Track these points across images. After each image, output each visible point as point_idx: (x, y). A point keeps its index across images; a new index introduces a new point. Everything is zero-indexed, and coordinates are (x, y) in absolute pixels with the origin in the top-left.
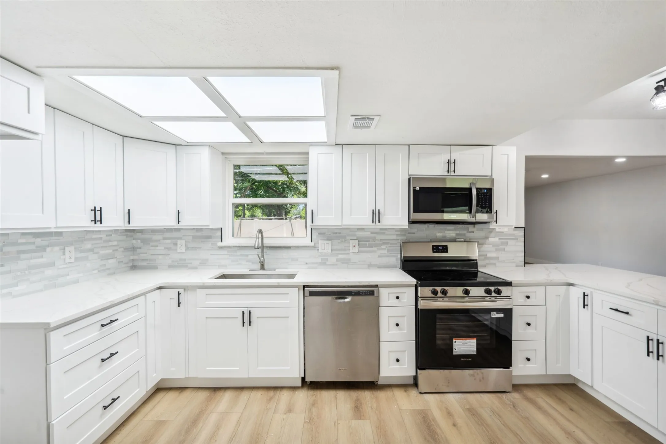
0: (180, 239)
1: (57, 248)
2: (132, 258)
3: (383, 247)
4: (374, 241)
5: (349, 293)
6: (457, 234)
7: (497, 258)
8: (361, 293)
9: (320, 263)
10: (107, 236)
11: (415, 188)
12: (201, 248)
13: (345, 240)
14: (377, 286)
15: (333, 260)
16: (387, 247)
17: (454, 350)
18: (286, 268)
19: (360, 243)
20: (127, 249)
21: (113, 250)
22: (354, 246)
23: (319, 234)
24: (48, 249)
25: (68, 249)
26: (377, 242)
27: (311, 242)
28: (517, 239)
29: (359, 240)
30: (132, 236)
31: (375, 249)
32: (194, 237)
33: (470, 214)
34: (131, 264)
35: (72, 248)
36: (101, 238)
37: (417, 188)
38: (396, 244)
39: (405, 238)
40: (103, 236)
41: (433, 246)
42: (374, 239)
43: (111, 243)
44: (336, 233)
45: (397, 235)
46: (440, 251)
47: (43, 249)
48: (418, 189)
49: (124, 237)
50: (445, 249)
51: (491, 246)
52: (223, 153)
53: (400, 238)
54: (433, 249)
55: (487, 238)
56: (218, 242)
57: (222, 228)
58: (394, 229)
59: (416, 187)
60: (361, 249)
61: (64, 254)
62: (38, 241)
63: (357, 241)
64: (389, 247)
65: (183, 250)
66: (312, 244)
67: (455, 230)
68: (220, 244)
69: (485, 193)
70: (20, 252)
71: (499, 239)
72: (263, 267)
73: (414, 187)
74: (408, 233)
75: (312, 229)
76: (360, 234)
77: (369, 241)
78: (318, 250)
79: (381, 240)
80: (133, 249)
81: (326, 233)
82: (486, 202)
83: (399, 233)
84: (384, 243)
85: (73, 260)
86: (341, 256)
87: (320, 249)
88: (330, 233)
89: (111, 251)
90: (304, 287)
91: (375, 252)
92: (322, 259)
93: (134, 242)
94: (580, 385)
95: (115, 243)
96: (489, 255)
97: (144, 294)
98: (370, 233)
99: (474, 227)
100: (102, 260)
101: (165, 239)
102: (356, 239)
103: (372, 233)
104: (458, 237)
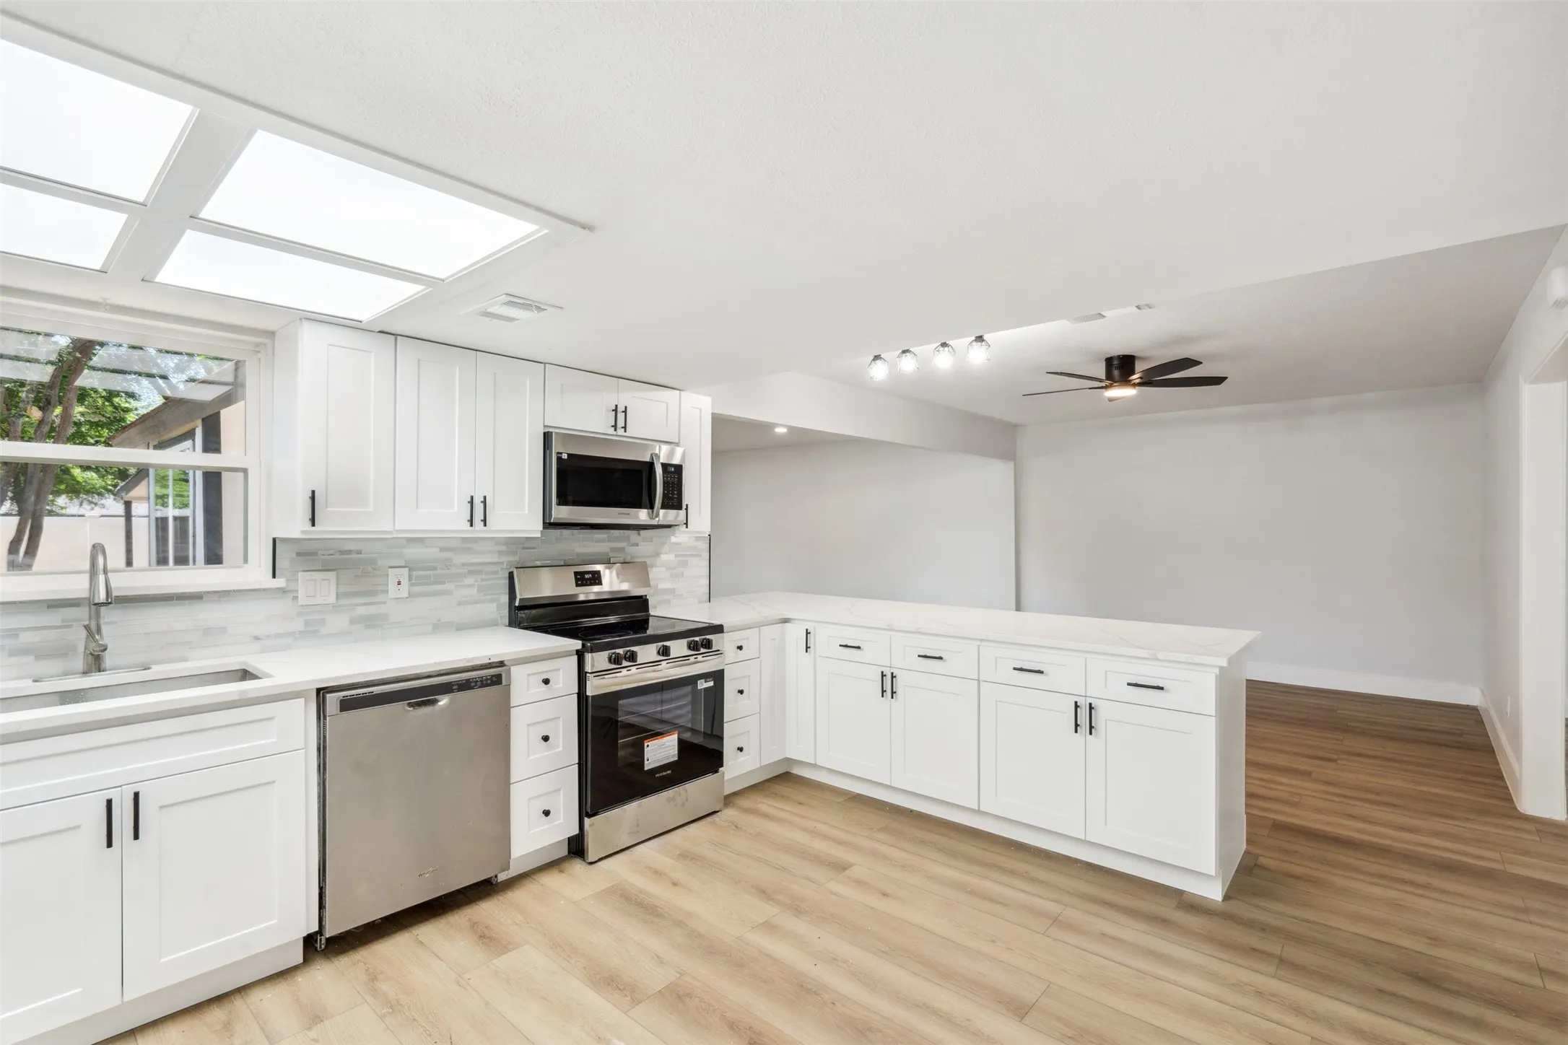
3: (469, 581)
4: (449, 569)
5: (446, 689)
6: (612, 549)
7: (672, 591)
8: (473, 684)
9: (301, 632)
11: (560, 455)
13: (374, 569)
14: (501, 664)
15: (339, 621)
16: (476, 581)
17: (646, 762)
18: (185, 659)
19: (414, 573)
22: (399, 583)
23: (298, 554)
26: (454, 570)
27: (274, 576)
28: (700, 556)
29: (411, 566)
31: (448, 586)
33: (651, 511)
37: (565, 456)
38: (496, 573)
39: (517, 558)
41: (576, 573)
42: (447, 564)
44: (349, 552)
45: (500, 553)
46: (588, 582)
48: (566, 458)
50: (596, 579)
51: (664, 569)
53: (505, 559)
54: (577, 580)
55: (657, 554)
58: (492, 539)
59: (561, 453)
60: (416, 589)
63: (407, 569)
64: (482, 580)
66: (280, 582)
67: (610, 540)
69: (672, 472)
71: (676, 556)
72: (96, 664)
73: (558, 453)
74: (524, 548)
75: (277, 542)
76: (414, 552)
77: (434, 569)
78: (295, 598)
79: (464, 565)
81: (320, 553)
82: (673, 490)
83: (504, 548)
84: (471, 573)
86: (361, 611)
87: (300, 594)
88: (331, 552)
90: (321, 693)
91: (449, 593)
92: (307, 623)
94: (797, 771)
96: (660, 586)
98: (438, 550)
99: (639, 534)
102: (403, 564)
103: (442, 550)
104: (611, 555)
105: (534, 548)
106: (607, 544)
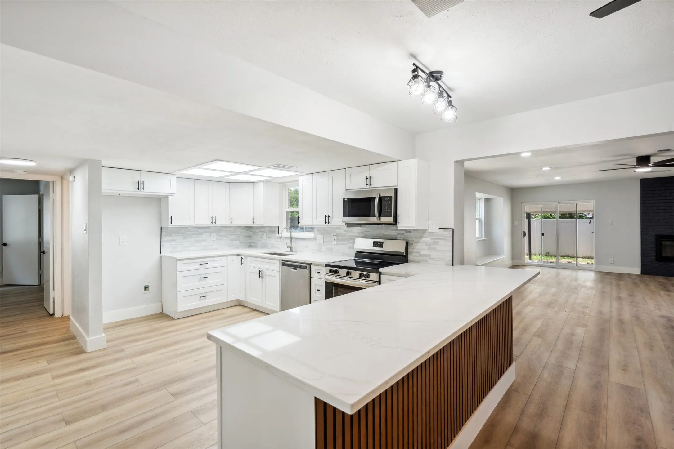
0: (264, 232)
1: (208, 234)
2: (249, 241)
4: (346, 237)
7: (429, 256)
8: (303, 267)
9: (318, 250)
10: (234, 229)
12: (271, 237)
13: (330, 236)
14: (311, 264)
15: (324, 248)
19: (338, 238)
20: (245, 236)
21: (238, 237)
22: (334, 240)
23: (318, 231)
24: (204, 234)
25: (212, 235)
27: (314, 236)
28: (447, 240)
29: (337, 235)
30: (250, 230)
31: (346, 242)
32: (270, 231)
34: (249, 244)
35: (215, 234)
36: (230, 231)
37: (346, 200)
39: (363, 235)
40: (232, 229)
42: (346, 235)
43: (236, 233)
44: (326, 231)
46: (378, 246)
47: (202, 234)
49: (245, 230)
50: (382, 245)
51: (424, 245)
52: (279, 183)
53: (361, 235)
54: (374, 244)
55: (421, 237)
56: (277, 234)
57: (278, 226)
59: (345, 199)
60: (338, 242)
61: (211, 236)
62: (200, 231)
65: (266, 239)
68: (277, 235)
69: (387, 200)
70: (192, 234)
72: (291, 250)
74: (365, 232)
75: (314, 227)
76: (338, 231)
77: (343, 236)
78: (317, 241)
79: (349, 236)
80: (250, 236)
81: (321, 230)
84: (351, 239)
85: (215, 239)
86: (328, 246)
88: (323, 230)
89: (236, 237)
90: (283, 261)
91: (347, 244)
92: (319, 248)
93: (250, 233)
95: (239, 233)
97: (227, 256)
98: (343, 231)
100: (231, 241)
101: (260, 232)
102: (335, 235)
104: (398, 236)
105: (369, 232)
106: (396, 231)
